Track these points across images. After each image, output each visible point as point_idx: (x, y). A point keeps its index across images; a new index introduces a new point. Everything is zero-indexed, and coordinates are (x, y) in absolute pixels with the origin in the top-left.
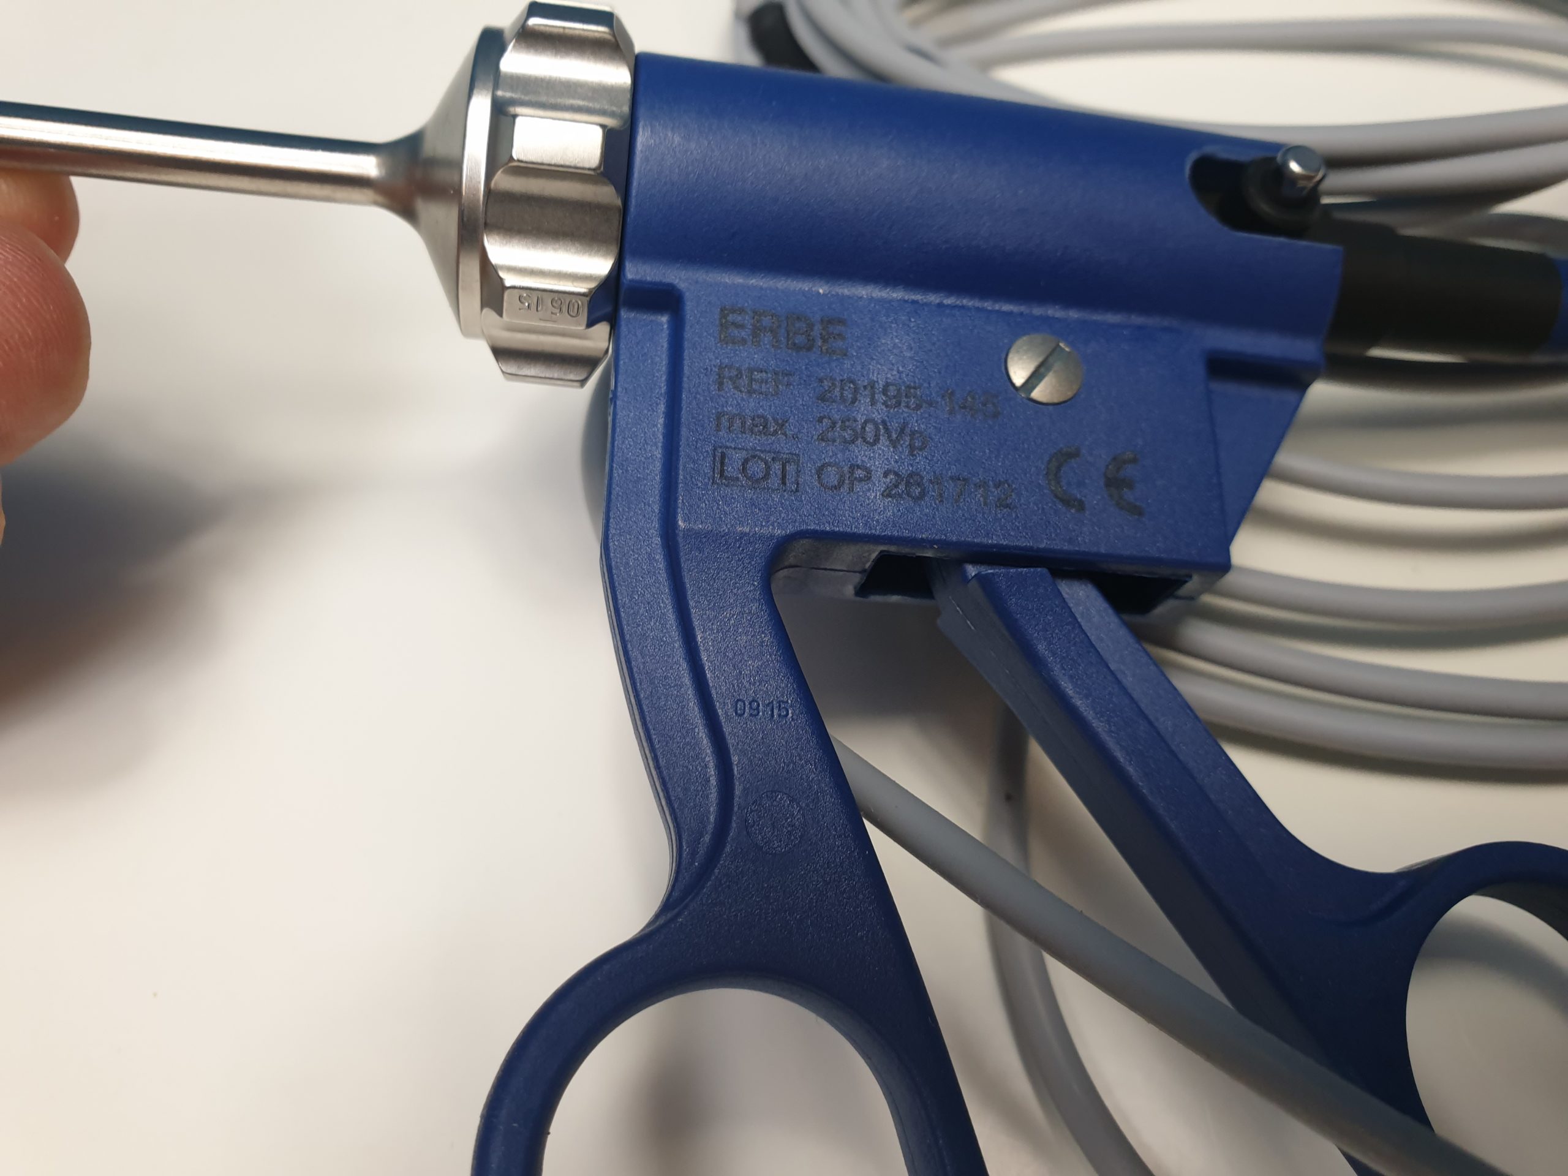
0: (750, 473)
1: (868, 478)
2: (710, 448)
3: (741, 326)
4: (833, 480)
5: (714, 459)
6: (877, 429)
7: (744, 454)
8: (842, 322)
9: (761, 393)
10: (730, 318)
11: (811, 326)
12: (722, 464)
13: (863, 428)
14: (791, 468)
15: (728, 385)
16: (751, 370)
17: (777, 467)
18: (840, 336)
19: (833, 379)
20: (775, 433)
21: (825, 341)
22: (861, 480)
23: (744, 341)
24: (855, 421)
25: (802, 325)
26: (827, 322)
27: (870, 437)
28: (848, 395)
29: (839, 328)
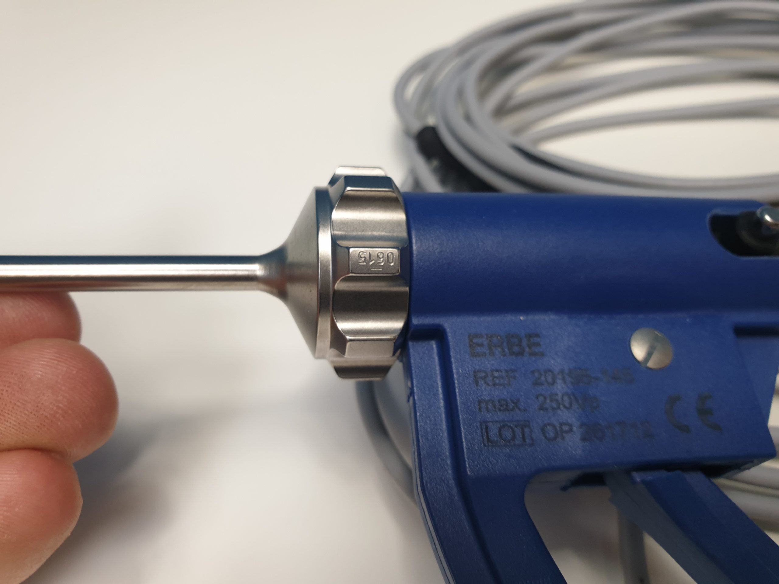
0: (504, 436)
1: (571, 430)
2: (478, 425)
3: (482, 345)
4: (551, 434)
5: (482, 430)
6: (570, 398)
7: (498, 425)
8: (537, 336)
9: (501, 385)
10: (475, 340)
11: (520, 340)
12: (487, 433)
13: (562, 399)
14: (527, 430)
15: (481, 382)
16: (492, 371)
17: (518, 431)
18: (538, 344)
19: (539, 371)
20: (513, 410)
21: (530, 347)
22: (567, 432)
23: (484, 354)
24: (557, 395)
25: (515, 340)
26: (529, 336)
27: (567, 404)
28: (550, 379)
29: (536, 340)
